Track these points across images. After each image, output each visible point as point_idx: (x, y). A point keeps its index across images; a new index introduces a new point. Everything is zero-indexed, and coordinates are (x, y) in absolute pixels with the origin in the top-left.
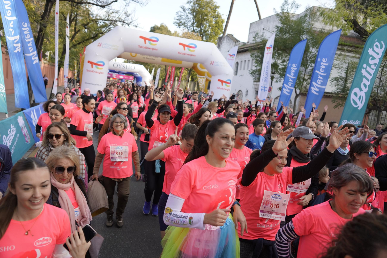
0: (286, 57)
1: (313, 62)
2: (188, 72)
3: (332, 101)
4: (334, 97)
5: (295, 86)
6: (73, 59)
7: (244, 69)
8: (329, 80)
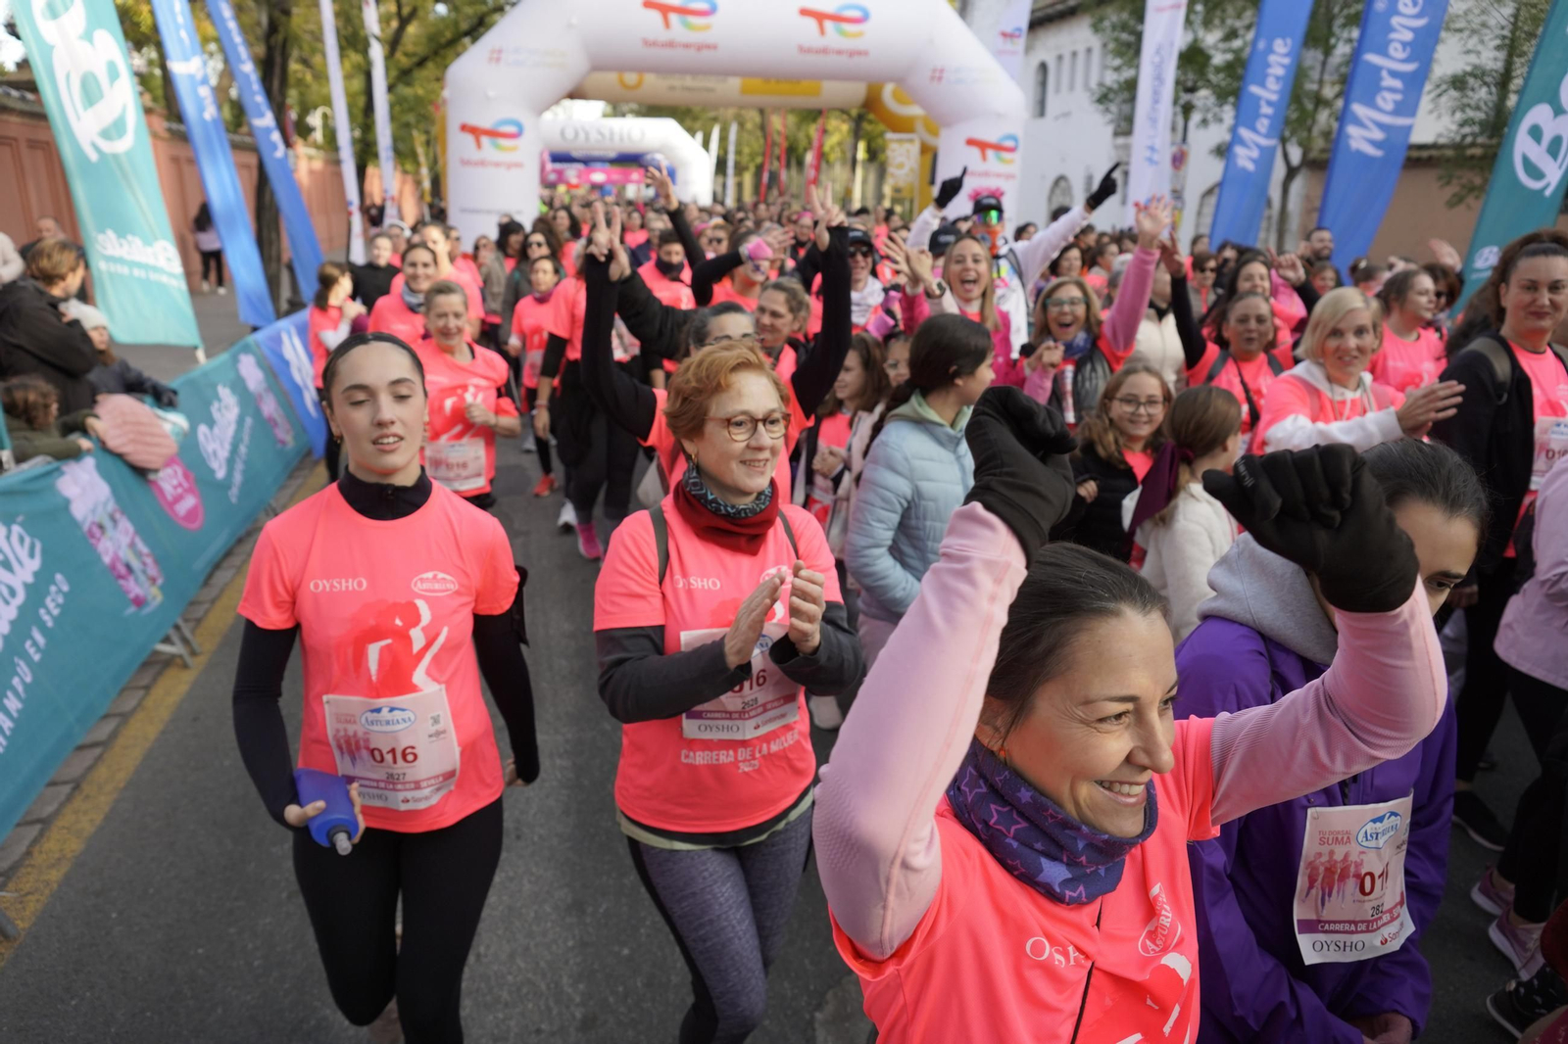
0: (1239, 16)
1: (1355, 20)
2: (853, 125)
3: (1440, 178)
4: (1448, 160)
5: (1283, 131)
6: (407, 126)
7: (1072, 87)
8: (1428, 87)
